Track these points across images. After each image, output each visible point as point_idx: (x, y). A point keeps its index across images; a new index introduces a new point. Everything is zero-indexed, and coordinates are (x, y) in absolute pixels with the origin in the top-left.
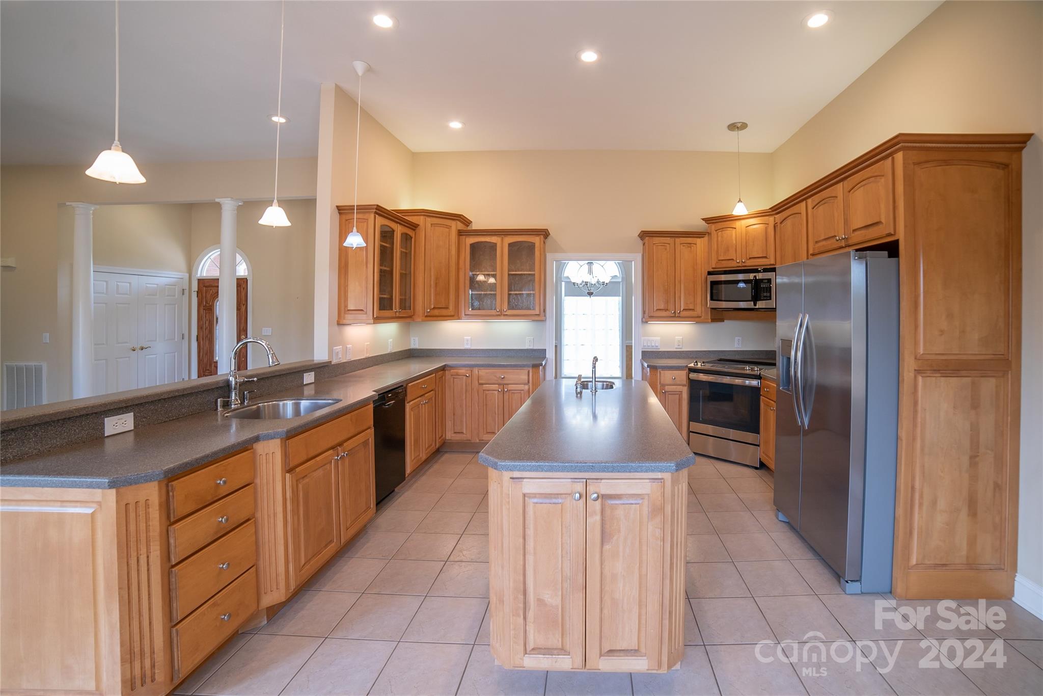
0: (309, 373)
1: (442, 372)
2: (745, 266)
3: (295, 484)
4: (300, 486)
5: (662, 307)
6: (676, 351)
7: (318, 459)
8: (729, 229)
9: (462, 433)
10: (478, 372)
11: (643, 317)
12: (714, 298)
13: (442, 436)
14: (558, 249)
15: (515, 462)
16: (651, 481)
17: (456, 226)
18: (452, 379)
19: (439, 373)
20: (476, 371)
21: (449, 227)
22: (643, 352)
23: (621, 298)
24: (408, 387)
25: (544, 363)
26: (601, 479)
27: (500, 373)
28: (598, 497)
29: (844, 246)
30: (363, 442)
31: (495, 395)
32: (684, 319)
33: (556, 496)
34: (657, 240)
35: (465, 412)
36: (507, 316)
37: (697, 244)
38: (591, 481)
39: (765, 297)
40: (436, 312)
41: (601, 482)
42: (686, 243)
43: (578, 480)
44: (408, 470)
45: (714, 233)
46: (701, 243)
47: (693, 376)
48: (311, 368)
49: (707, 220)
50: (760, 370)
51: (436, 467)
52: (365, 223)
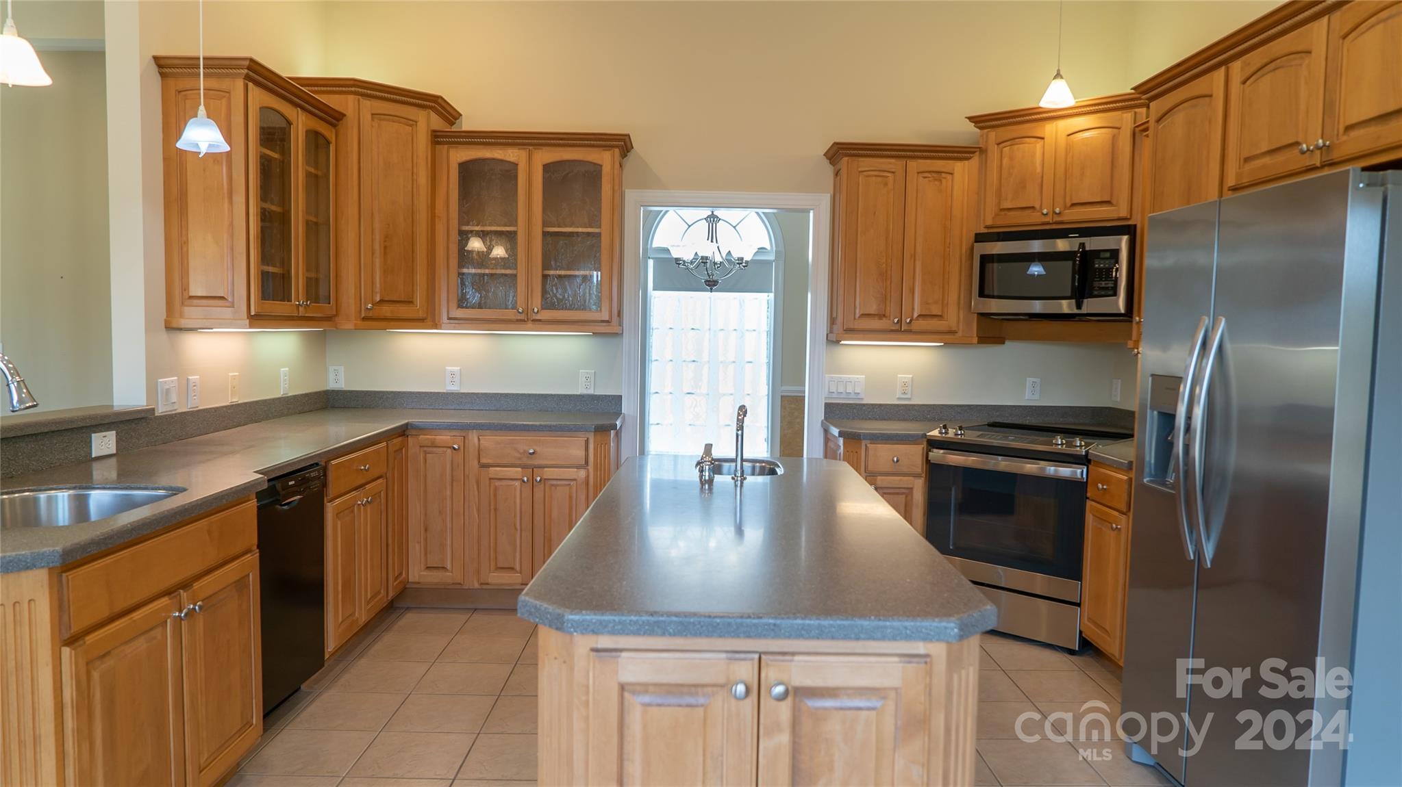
0: (104, 434)
1: (400, 439)
2: (1062, 223)
3: (83, 670)
4: (96, 675)
5: (873, 309)
6: (898, 405)
7: (136, 615)
8: (1027, 140)
9: (444, 568)
10: (479, 440)
11: (831, 331)
12: (986, 292)
13: (401, 574)
14: (648, 181)
15: (603, 614)
16: (903, 659)
17: (427, 121)
18: (422, 455)
19: (395, 441)
20: (473, 437)
21: (413, 123)
22: (828, 406)
23: (772, 295)
24: (330, 467)
25: (618, 423)
26: (793, 654)
27: (525, 443)
28: (786, 693)
29: (1318, 164)
30: (235, 582)
31: (515, 489)
32: (919, 337)
33: (693, 690)
34: (866, 163)
35: (449, 525)
36: (539, 323)
37: (955, 174)
38: (771, 657)
39: (1103, 289)
40: (386, 310)
41: (791, 661)
42: (930, 172)
43: (742, 656)
44: (331, 644)
45: (994, 151)
46: (962, 171)
47: (937, 455)
48: (107, 421)
49: (979, 121)
50: (1087, 445)
51: (388, 639)
52: (224, 102)
